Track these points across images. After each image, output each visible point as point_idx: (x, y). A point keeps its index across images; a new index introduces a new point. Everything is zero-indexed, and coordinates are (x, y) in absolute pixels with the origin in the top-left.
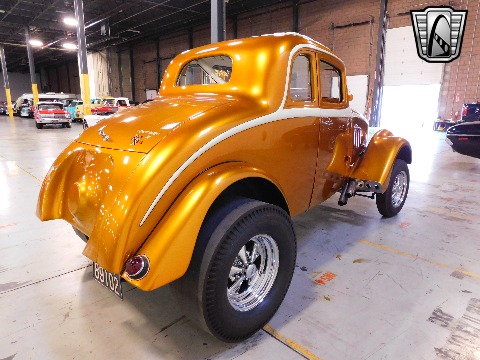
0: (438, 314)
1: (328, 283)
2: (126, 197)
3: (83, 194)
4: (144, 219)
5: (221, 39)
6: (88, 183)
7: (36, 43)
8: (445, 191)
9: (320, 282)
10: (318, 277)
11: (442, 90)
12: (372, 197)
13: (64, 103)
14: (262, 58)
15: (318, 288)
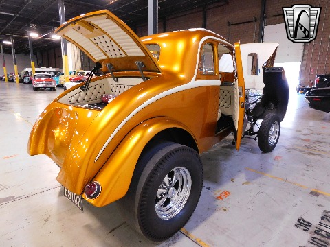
0: (302, 221)
1: (225, 199)
2: (87, 140)
3: (58, 138)
4: (99, 156)
5: (154, 32)
6: (61, 131)
7: (34, 35)
8: (305, 135)
9: (220, 197)
10: (218, 195)
11: (302, 66)
12: (256, 139)
13: (52, 74)
14: (181, 45)
15: (219, 202)
